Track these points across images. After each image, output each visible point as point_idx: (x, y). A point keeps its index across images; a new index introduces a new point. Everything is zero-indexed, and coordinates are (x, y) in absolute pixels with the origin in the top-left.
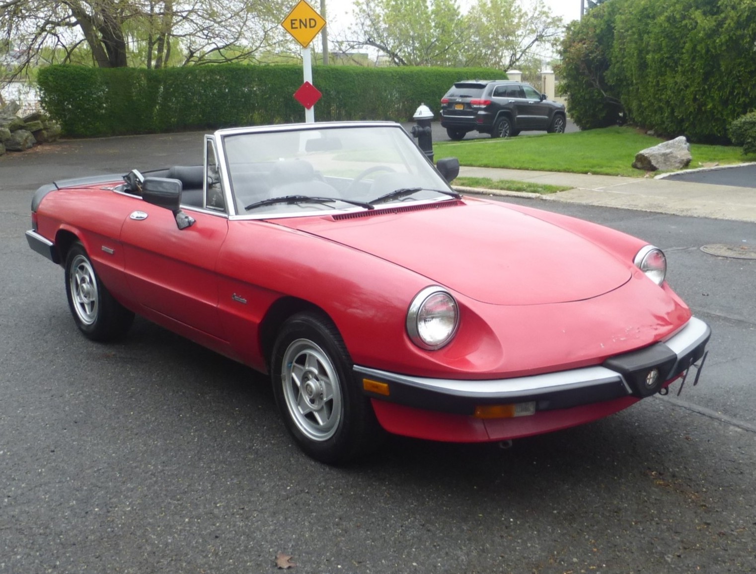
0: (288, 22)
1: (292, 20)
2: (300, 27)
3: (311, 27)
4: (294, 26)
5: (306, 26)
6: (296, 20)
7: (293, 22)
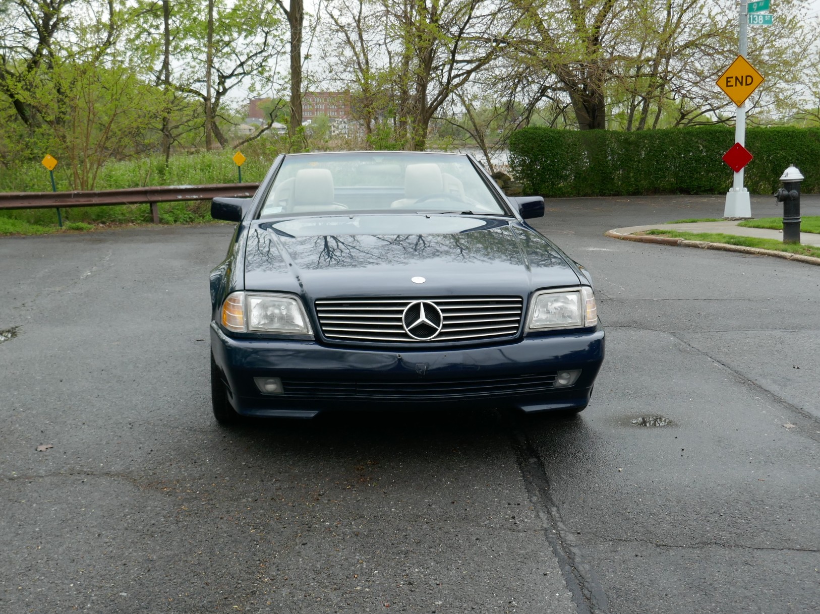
0: (724, 79)
1: (727, 78)
2: (736, 85)
3: (747, 85)
4: (729, 84)
5: (741, 84)
6: (732, 77)
7: (729, 80)
